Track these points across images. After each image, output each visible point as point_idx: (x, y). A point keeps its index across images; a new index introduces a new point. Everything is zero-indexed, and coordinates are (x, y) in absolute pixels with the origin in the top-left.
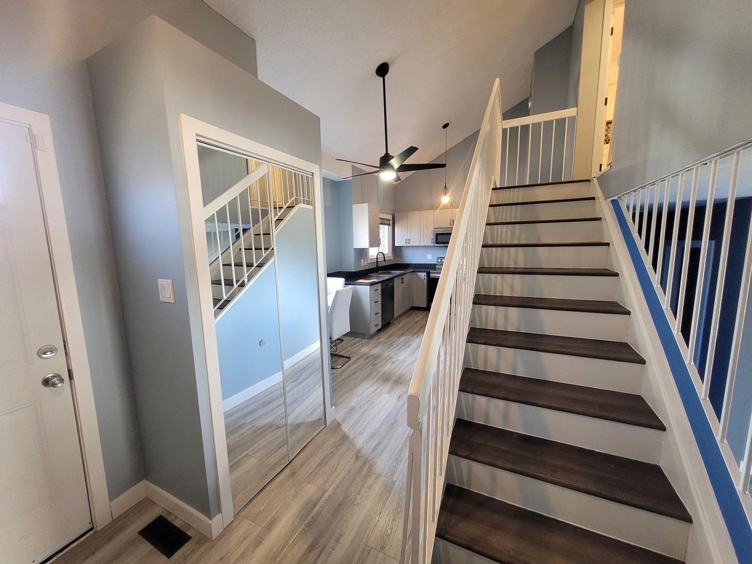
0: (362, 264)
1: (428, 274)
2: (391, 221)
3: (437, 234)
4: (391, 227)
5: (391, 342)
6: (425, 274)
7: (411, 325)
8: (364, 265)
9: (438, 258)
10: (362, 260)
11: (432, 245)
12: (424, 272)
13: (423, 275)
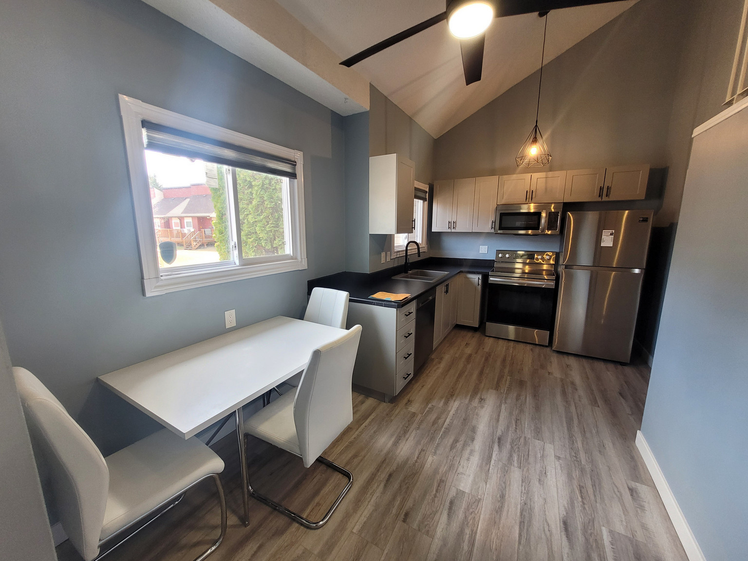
0: (383, 261)
1: (485, 277)
2: (427, 194)
3: (502, 215)
4: (426, 203)
5: (433, 417)
6: (480, 277)
7: (461, 365)
8: (385, 261)
9: (498, 252)
10: (383, 254)
11: (493, 231)
12: (478, 273)
13: (476, 278)
